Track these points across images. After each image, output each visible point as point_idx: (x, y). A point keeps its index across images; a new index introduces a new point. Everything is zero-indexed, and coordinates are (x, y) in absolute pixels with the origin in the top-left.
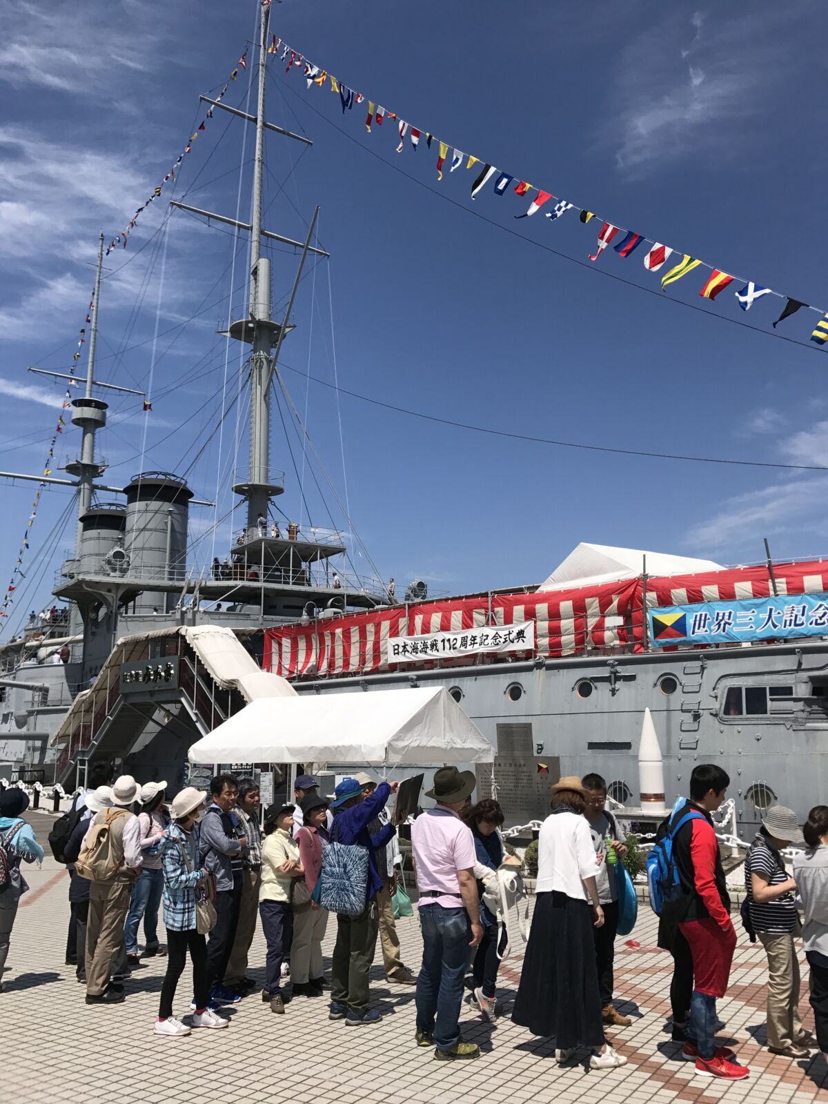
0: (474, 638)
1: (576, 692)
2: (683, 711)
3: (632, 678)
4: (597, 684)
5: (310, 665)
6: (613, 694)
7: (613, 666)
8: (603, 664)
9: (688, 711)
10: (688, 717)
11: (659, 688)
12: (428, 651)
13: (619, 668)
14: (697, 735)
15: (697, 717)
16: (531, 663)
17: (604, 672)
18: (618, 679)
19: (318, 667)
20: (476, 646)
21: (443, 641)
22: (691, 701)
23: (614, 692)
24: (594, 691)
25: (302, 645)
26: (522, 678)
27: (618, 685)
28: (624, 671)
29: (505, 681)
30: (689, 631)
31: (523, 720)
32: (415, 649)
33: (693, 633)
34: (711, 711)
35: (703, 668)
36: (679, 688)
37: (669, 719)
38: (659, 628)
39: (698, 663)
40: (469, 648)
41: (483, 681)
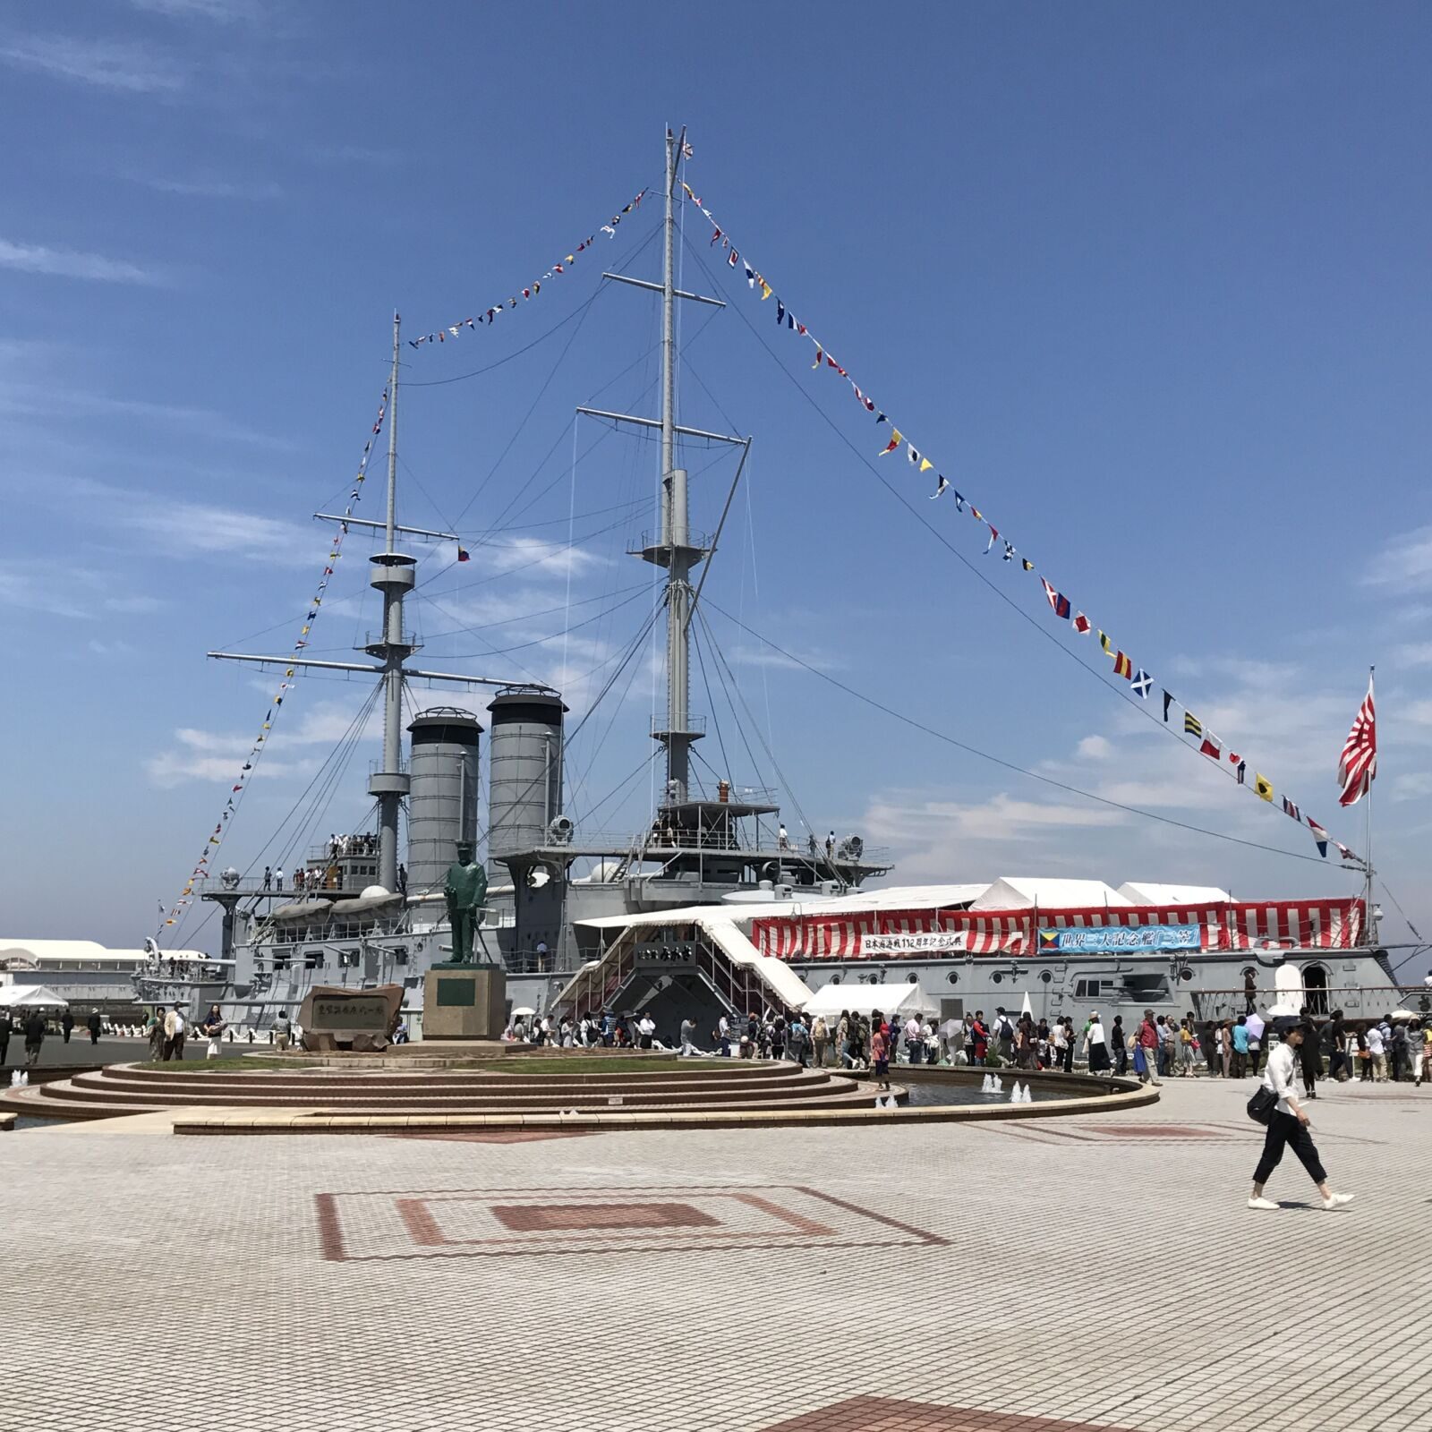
0: (926, 940)
1: (992, 980)
2: (1054, 993)
3: (1026, 972)
4: (1006, 976)
5: (795, 950)
6: (1014, 982)
7: (1014, 964)
8: (1008, 962)
9: (1056, 993)
10: (1057, 996)
11: (1041, 978)
12: (893, 947)
13: (1018, 966)
14: (1060, 1008)
15: (1061, 997)
16: (964, 959)
17: (1009, 968)
18: (1017, 972)
19: (803, 953)
20: (927, 946)
21: (904, 941)
22: (1058, 988)
23: (1014, 980)
24: (1003, 980)
25: (787, 934)
26: (959, 970)
27: (1017, 976)
28: (1021, 968)
29: (946, 971)
30: (1061, 945)
31: (958, 997)
32: (882, 945)
33: (1063, 946)
34: (1069, 994)
35: (1066, 968)
36: (1052, 979)
37: (1045, 998)
38: (1044, 942)
39: (1063, 965)
40: (922, 946)
41: (931, 969)
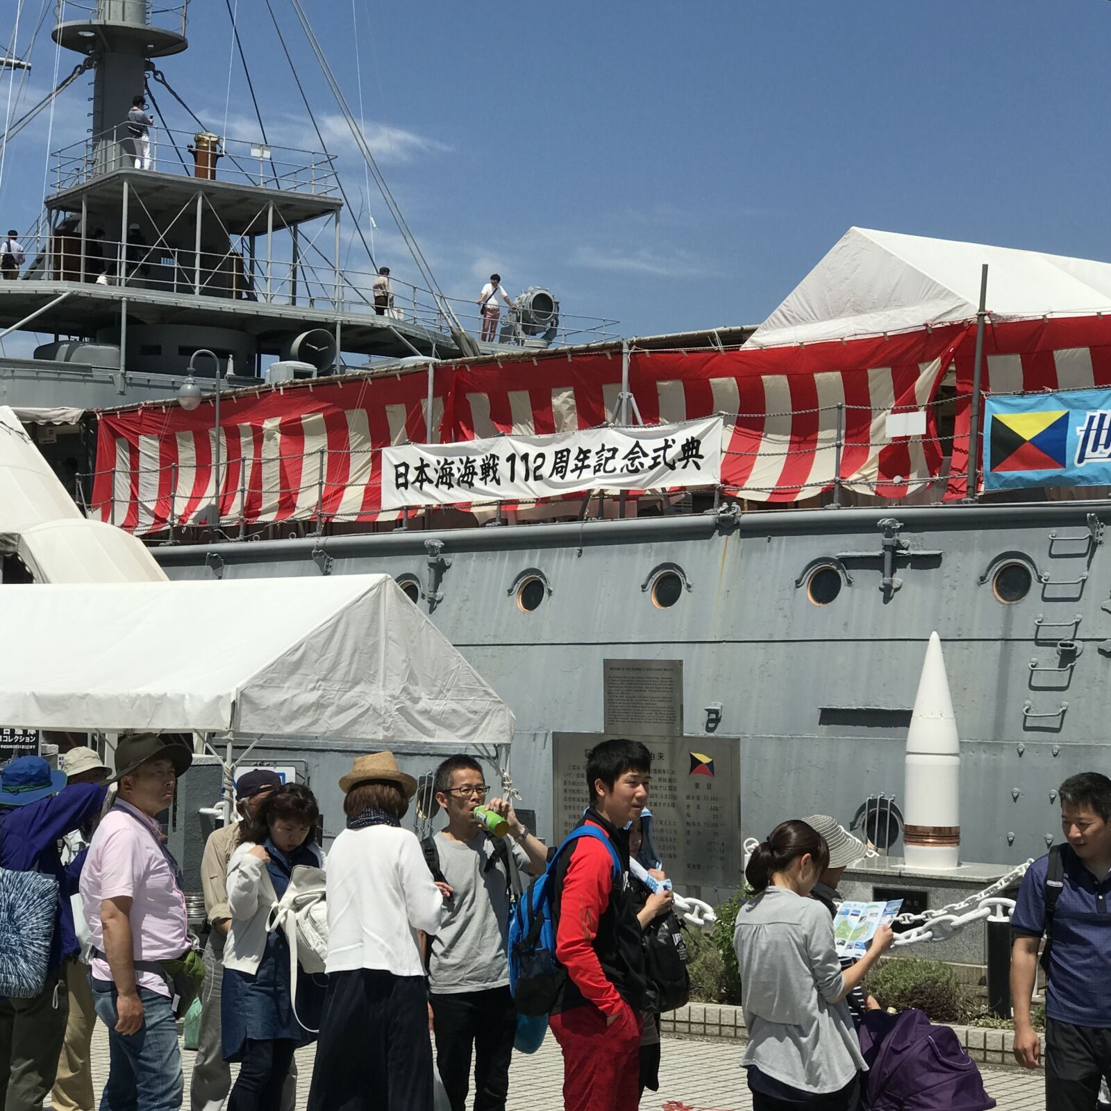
0: (584, 454)
1: (805, 592)
2: (1038, 642)
3: (932, 561)
4: (855, 574)
5: (202, 505)
6: (887, 599)
7: (889, 531)
8: (868, 526)
9: (1050, 643)
10: (1049, 657)
11: (990, 586)
12: (477, 481)
13: (905, 538)
14: (1065, 700)
15: (1068, 657)
16: (707, 518)
17: (871, 545)
18: (899, 561)
19: (222, 508)
20: (587, 473)
21: (512, 458)
22: (1058, 619)
23: (888, 592)
24: (844, 590)
25: (187, 453)
26: (687, 555)
27: (900, 577)
28: (914, 543)
29: (645, 559)
30: (1073, 454)
32: (445, 478)
33: (1081, 459)
34: (1102, 645)
35: (1093, 545)
36: (1035, 588)
37: (1005, 661)
38: (1006, 443)
39: (1083, 532)
40: (570, 477)
41: (596, 557)
